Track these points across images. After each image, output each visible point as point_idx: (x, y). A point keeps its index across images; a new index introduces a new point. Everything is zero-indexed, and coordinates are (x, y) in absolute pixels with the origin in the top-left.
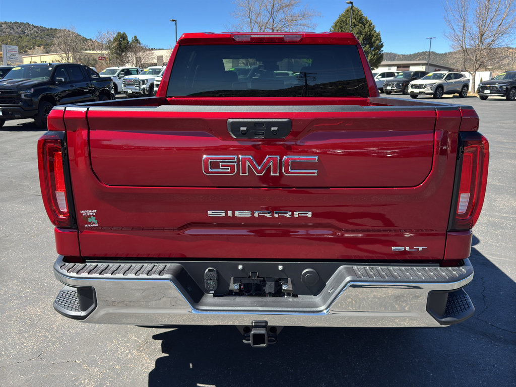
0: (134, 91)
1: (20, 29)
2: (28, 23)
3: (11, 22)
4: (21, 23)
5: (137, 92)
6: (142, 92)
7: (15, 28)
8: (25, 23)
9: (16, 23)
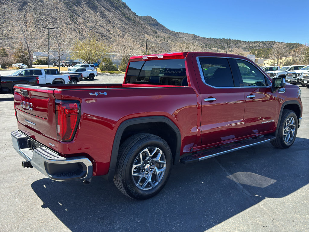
0: (291, 80)
1: (269, 45)
2: (274, 41)
3: (265, 41)
4: (271, 41)
5: (293, 81)
6: (296, 81)
7: (267, 44)
8: (273, 41)
9: (268, 41)
